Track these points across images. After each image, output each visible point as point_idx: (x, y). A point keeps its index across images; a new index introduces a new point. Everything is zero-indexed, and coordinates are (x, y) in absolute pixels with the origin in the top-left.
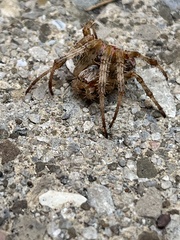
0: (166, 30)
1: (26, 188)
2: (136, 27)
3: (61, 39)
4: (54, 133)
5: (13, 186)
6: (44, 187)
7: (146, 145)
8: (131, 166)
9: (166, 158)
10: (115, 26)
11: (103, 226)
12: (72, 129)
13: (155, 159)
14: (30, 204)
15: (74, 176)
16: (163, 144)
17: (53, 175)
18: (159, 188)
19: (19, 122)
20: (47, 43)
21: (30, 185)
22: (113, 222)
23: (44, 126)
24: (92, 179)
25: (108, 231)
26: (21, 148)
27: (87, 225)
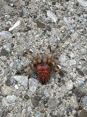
1: (26, 21)
5: (28, 17)
9: (3, 61)
10: (65, 96)
14: (20, 18)
16: (8, 65)
17: (23, 29)
26: (39, 29)
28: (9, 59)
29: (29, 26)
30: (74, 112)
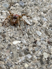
0: (23, 9)
1: (9, 42)
2: (18, 10)
3: (5, 14)
4: (11, 31)
5: (7, 42)
6: (13, 41)
7: (27, 30)
8: (26, 34)
9: (32, 32)
10: (14, 10)
11: (26, 45)
12: (14, 30)
13: (30, 32)
14: (11, 45)
15: (17, 38)
16: (30, 29)
17: (14, 39)
18: (33, 37)
19: (3, 30)
20: (3, 15)
21: (10, 41)
22: (27, 44)
23: (8, 30)
24: (21, 38)
25: (27, 46)
26: (6, 35)
27: (23, 46)
28: (29, 31)
29: (9, 39)
30: (14, 5)
